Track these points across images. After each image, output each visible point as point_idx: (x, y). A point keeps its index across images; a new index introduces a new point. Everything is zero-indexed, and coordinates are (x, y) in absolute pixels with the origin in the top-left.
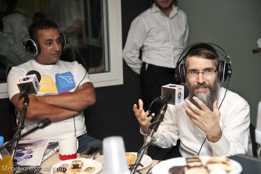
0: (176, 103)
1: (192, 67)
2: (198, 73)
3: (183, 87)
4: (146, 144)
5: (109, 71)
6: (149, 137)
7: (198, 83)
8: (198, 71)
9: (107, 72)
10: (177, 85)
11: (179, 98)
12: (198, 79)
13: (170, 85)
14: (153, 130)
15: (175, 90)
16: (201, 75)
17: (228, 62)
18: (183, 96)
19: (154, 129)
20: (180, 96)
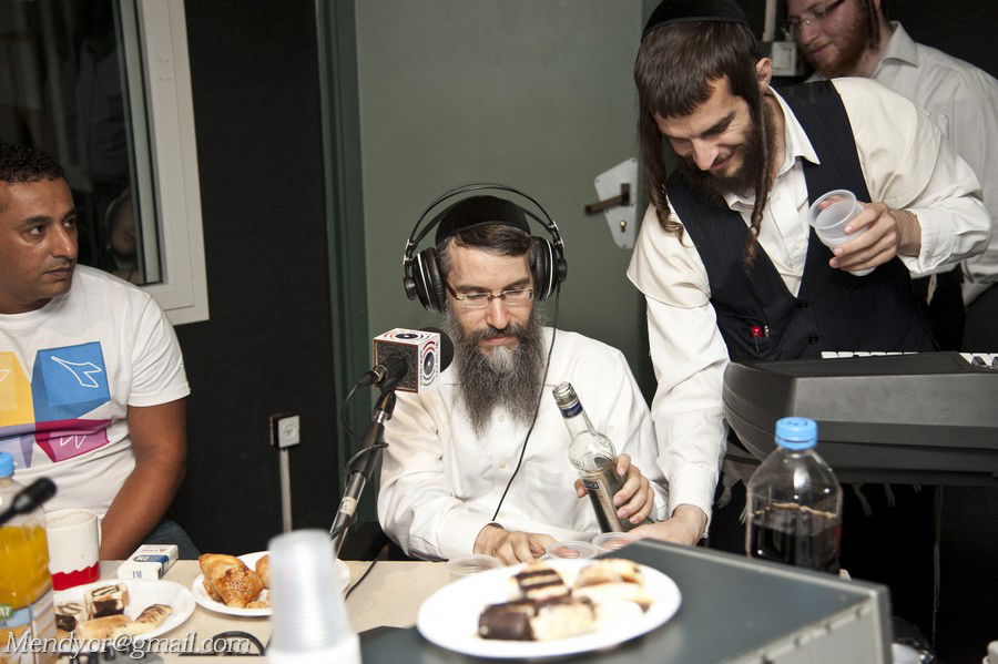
0: (420, 388)
1: (469, 279)
2: (491, 299)
3: (436, 337)
4: (340, 524)
5: (161, 281)
6: (347, 498)
7: (492, 326)
8: (490, 291)
9: (152, 284)
10: (419, 333)
11: (428, 370)
12: (490, 315)
13: (398, 331)
14: (359, 475)
15: (416, 347)
16: (497, 302)
17: (555, 241)
18: (437, 364)
19: (362, 473)
20: (429, 363)
